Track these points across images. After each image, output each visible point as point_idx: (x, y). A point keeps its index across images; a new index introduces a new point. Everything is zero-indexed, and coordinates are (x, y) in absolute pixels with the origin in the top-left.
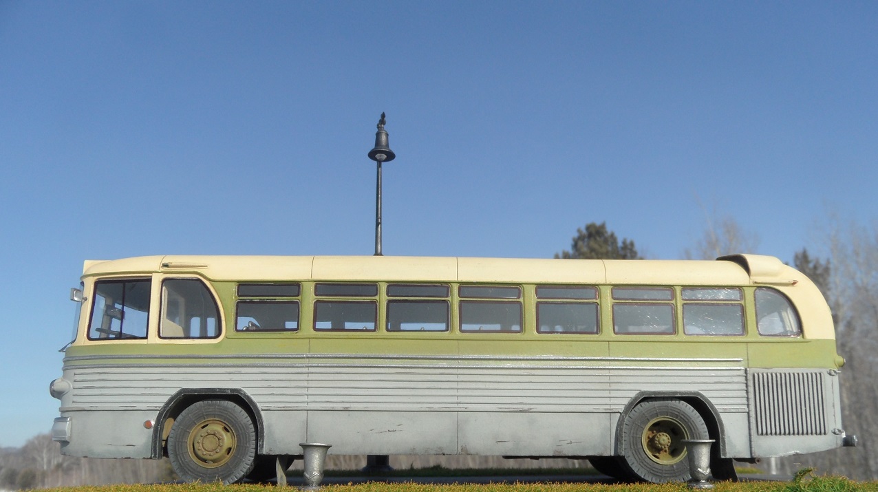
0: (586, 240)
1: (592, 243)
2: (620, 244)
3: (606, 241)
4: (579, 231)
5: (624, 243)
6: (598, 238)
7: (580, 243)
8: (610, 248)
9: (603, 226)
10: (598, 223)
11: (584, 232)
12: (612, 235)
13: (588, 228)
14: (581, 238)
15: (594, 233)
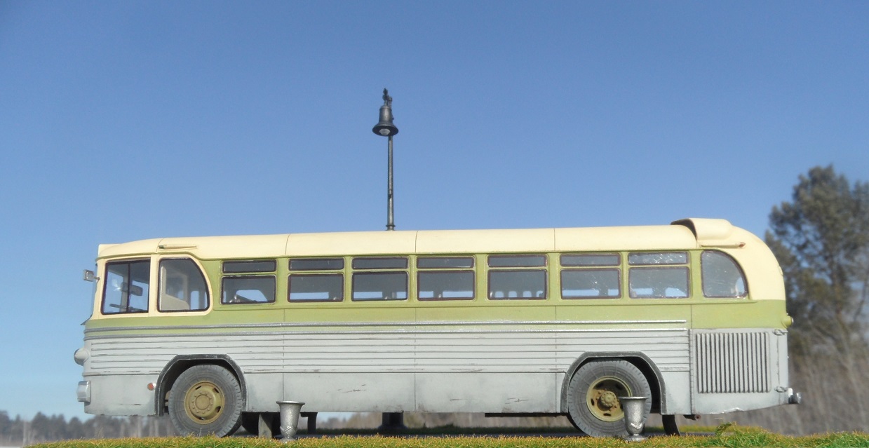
0: (809, 187)
1: (817, 190)
2: (852, 187)
3: (834, 186)
4: (800, 177)
5: (857, 186)
6: (824, 184)
7: (802, 192)
8: (839, 194)
9: (830, 169)
10: (823, 165)
11: (807, 177)
12: (842, 179)
13: (811, 173)
14: (803, 185)
15: (819, 178)
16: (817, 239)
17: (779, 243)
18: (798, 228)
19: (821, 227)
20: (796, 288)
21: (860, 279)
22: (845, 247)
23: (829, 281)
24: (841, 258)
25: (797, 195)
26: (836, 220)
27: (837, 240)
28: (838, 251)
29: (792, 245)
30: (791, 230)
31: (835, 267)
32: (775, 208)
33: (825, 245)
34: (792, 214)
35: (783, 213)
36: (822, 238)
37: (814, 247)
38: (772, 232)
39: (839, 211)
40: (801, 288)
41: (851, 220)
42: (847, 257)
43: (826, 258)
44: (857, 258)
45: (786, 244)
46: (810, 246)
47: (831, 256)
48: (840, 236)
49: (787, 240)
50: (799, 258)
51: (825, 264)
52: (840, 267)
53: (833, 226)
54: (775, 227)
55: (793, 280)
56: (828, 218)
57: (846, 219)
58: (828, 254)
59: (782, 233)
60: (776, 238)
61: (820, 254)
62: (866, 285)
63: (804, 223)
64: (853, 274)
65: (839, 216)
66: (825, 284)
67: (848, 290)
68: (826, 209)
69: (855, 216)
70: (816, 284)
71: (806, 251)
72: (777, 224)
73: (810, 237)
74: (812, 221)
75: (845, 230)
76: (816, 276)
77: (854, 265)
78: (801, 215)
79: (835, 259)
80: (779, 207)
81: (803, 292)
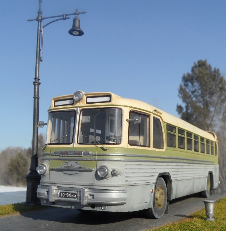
0: (198, 67)
1: (200, 69)
2: (213, 70)
3: (206, 68)
4: (195, 63)
5: (215, 69)
6: (203, 67)
7: (195, 69)
8: (208, 72)
9: (205, 61)
10: (203, 60)
11: (197, 64)
12: (210, 66)
13: (199, 62)
14: (195, 67)
15: (202, 64)
16: (199, 89)
17: (185, 89)
18: (192, 84)
19: (201, 84)
20: (190, 108)
21: (213, 107)
22: (209, 93)
23: (202, 106)
24: (207, 98)
25: (193, 70)
26: (206, 82)
27: (206, 90)
28: (207, 95)
29: (190, 91)
30: (190, 84)
31: (205, 101)
32: (184, 75)
33: (202, 92)
34: (190, 78)
35: (187, 77)
36: (201, 89)
37: (198, 92)
38: (183, 84)
39: (208, 79)
40: (192, 109)
41: (212, 83)
42: (209, 97)
43: (202, 97)
44: (213, 98)
45: (188, 90)
46: (196, 92)
47: (204, 97)
48: (208, 89)
49: (188, 89)
50: (192, 96)
51: (201, 100)
52: (206, 101)
53: (205, 84)
54: (184, 82)
55: (189, 105)
56: (204, 81)
57: (210, 82)
58: (203, 96)
59: (186, 85)
60: (184, 87)
61: (200, 95)
62: (215, 109)
63: (195, 82)
64: (211, 104)
65: (207, 81)
66: (201, 108)
67: (209, 111)
68: (203, 77)
69: (213, 81)
70: (198, 107)
71: (195, 94)
72: (185, 81)
73: (197, 88)
74: (198, 81)
75: (209, 87)
76: (198, 104)
77: (212, 101)
78: (194, 79)
79: (205, 98)
80: (186, 75)
81: (193, 110)
